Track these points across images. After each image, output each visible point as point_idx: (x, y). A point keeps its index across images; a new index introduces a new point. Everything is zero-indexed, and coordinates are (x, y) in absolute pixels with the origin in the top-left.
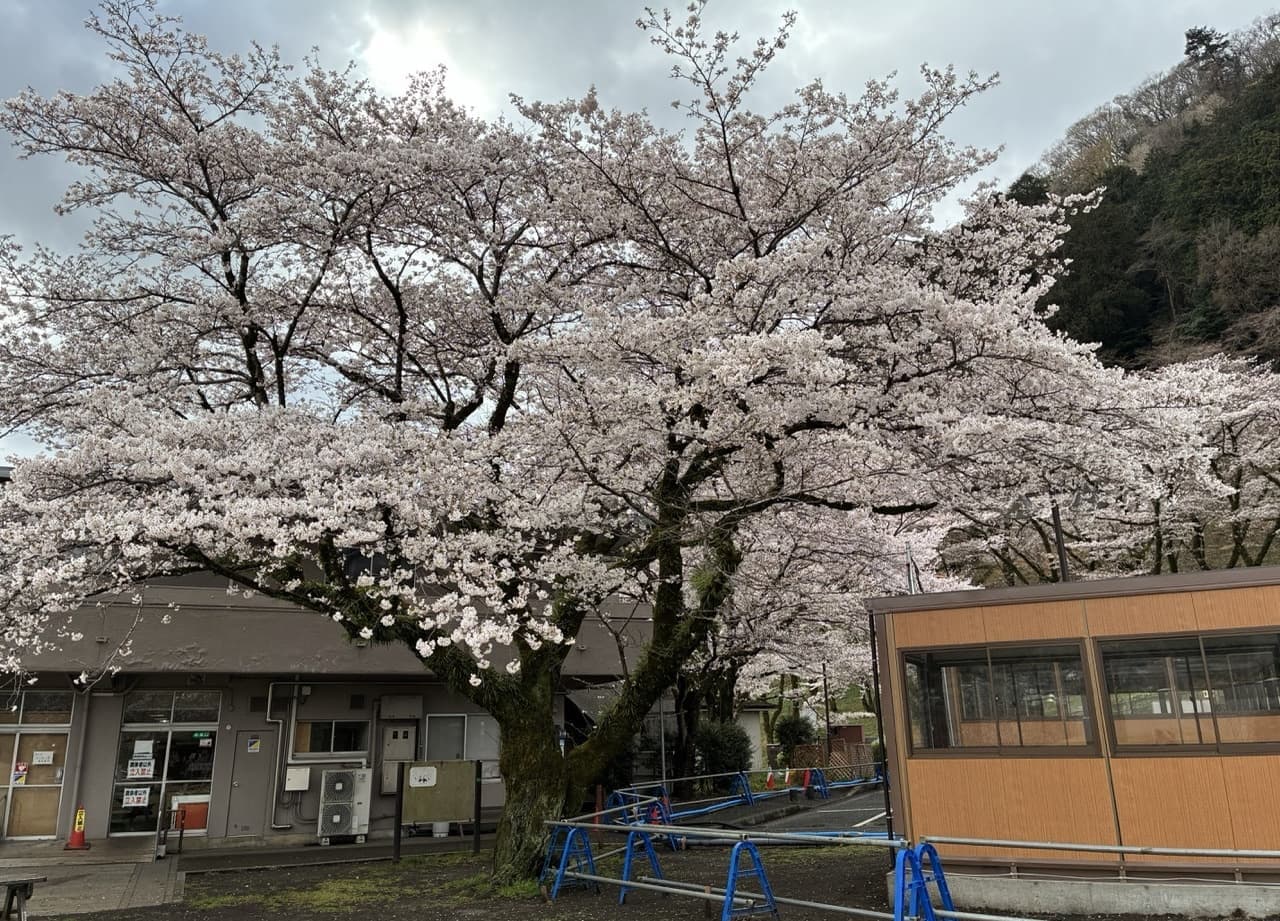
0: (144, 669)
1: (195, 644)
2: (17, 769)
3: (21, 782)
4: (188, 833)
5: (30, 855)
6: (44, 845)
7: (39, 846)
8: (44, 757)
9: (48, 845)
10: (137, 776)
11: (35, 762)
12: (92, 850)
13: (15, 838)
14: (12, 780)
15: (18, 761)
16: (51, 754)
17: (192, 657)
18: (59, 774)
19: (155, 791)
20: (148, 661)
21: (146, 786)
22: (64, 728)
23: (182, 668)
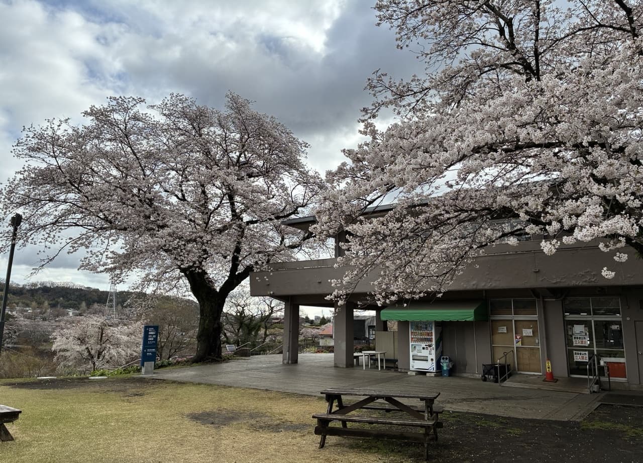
0: (562, 285)
1: (588, 270)
2: (516, 338)
3: (519, 344)
4: (612, 379)
5: (525, 382)
6: (534, 377)
7: (531, 378)
8: (527, 332)
9: (536, 377)
10: (579, 345)
11: (524, 335)
12: (558, 383)
13: (522, 372)
14: (515, 343)
15: (516, 334)
16: (531, 330)
17: (589, 277)
18: (537, 341)
19: (591, 354)
20: (563, 281)
21: (586, 350)
22: (535, 317)
23: (584, 284)
